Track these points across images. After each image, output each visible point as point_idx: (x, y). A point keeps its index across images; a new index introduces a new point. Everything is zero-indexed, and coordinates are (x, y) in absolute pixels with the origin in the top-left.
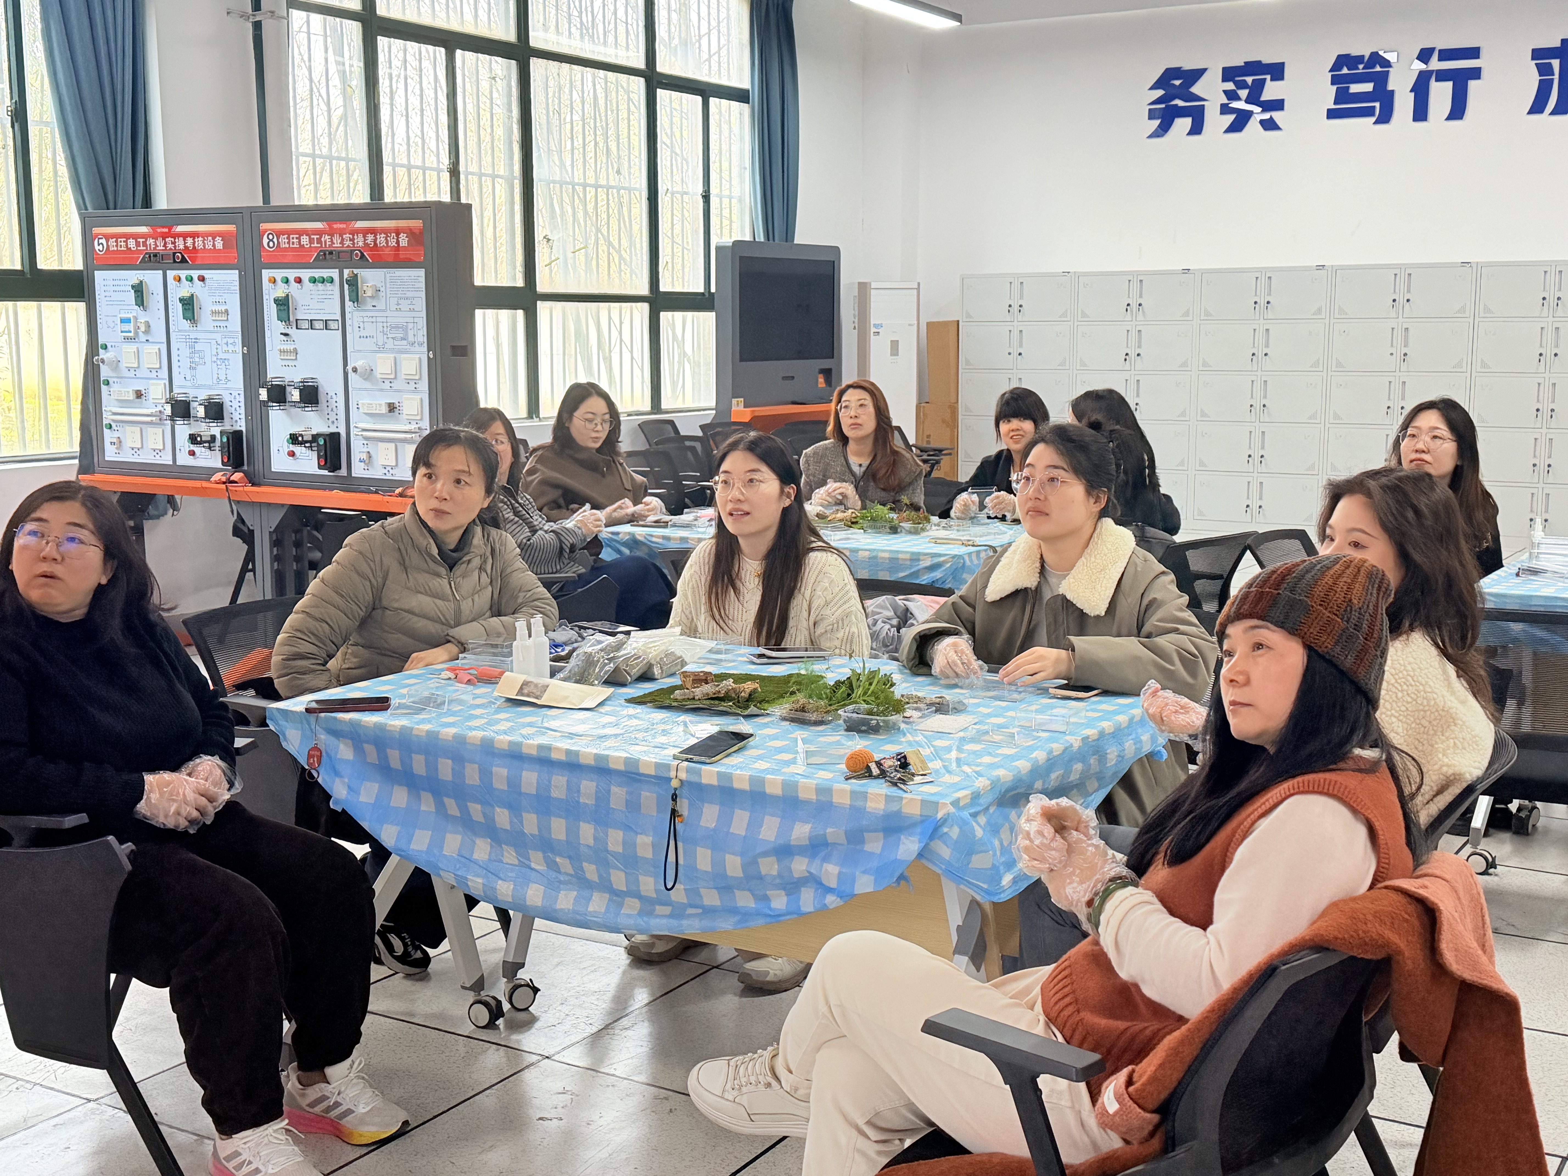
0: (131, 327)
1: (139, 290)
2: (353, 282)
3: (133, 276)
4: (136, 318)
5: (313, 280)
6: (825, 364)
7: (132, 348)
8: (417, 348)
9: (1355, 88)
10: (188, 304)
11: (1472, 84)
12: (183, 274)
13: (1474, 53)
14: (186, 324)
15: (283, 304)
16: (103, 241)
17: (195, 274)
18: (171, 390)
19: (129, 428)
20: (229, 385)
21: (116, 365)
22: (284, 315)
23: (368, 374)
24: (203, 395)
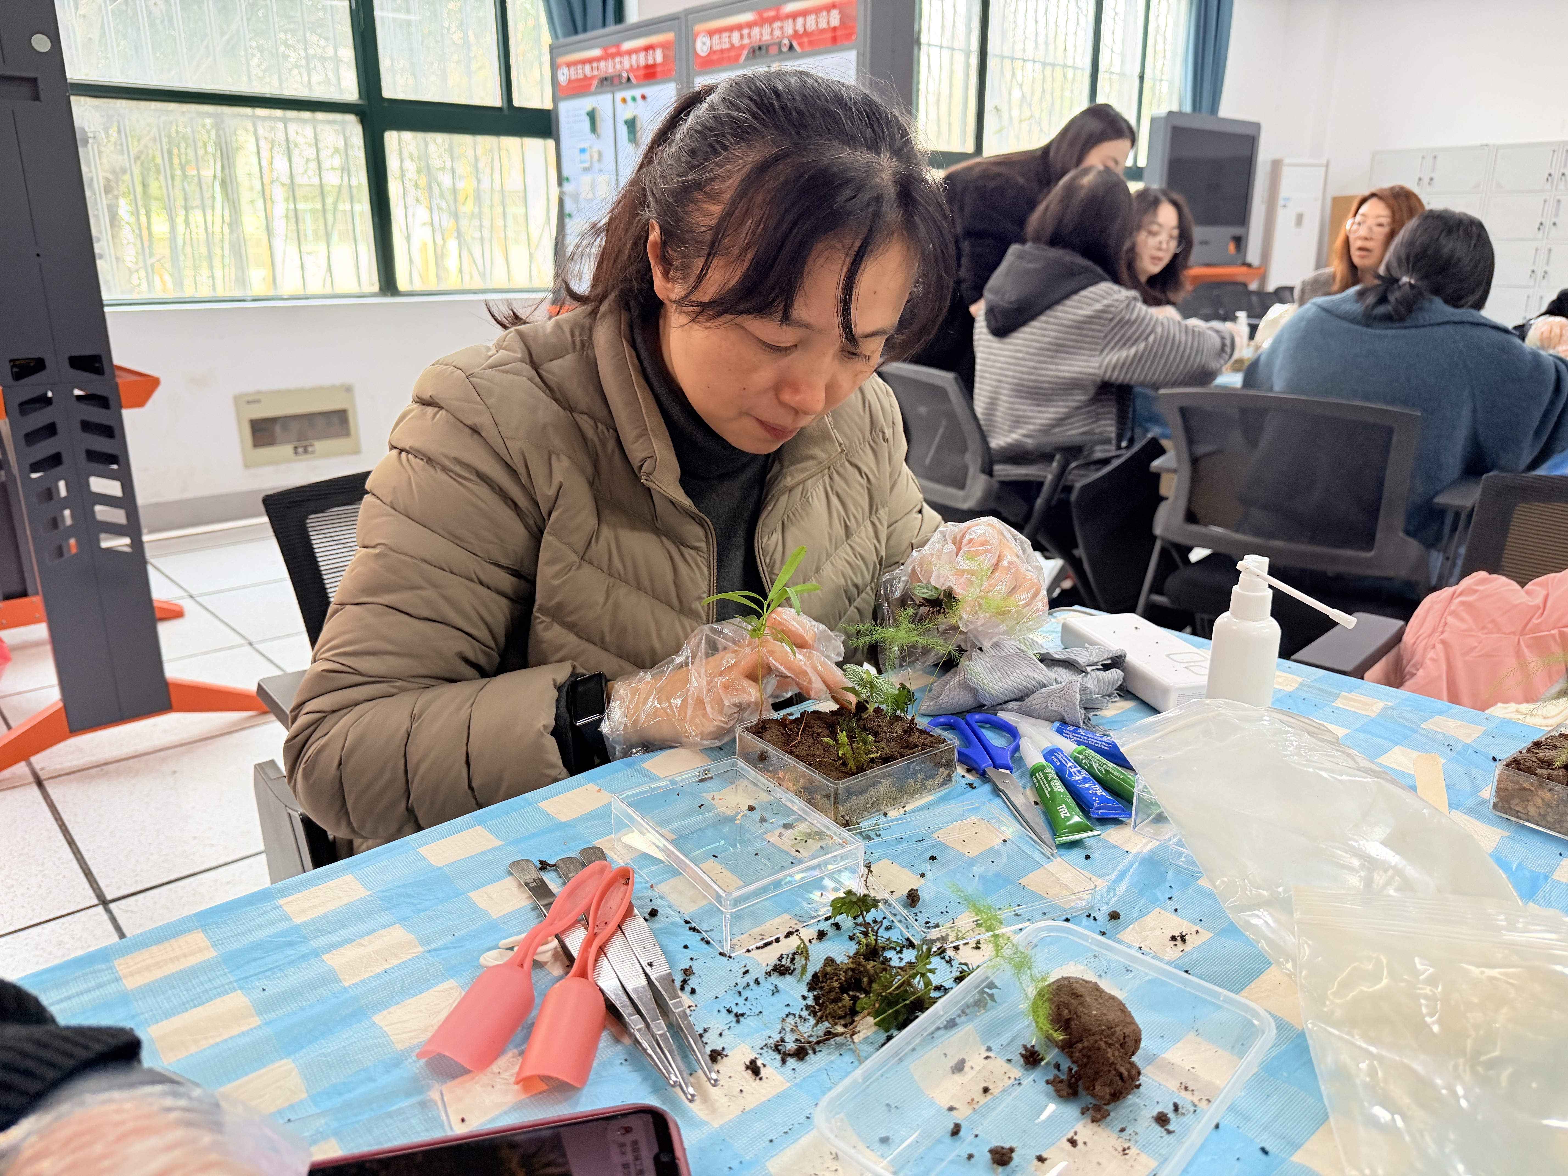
0: (586, 156)
1: (592, 116)
3: (587, 103)
4: (591, 147)
6: (1237, 231)
7: (586, 179)
10: (632, 125)
12: (628, 94)
14: (630, 149)
16: (566, 70)
17: (638, 93)
21: (576, 197)
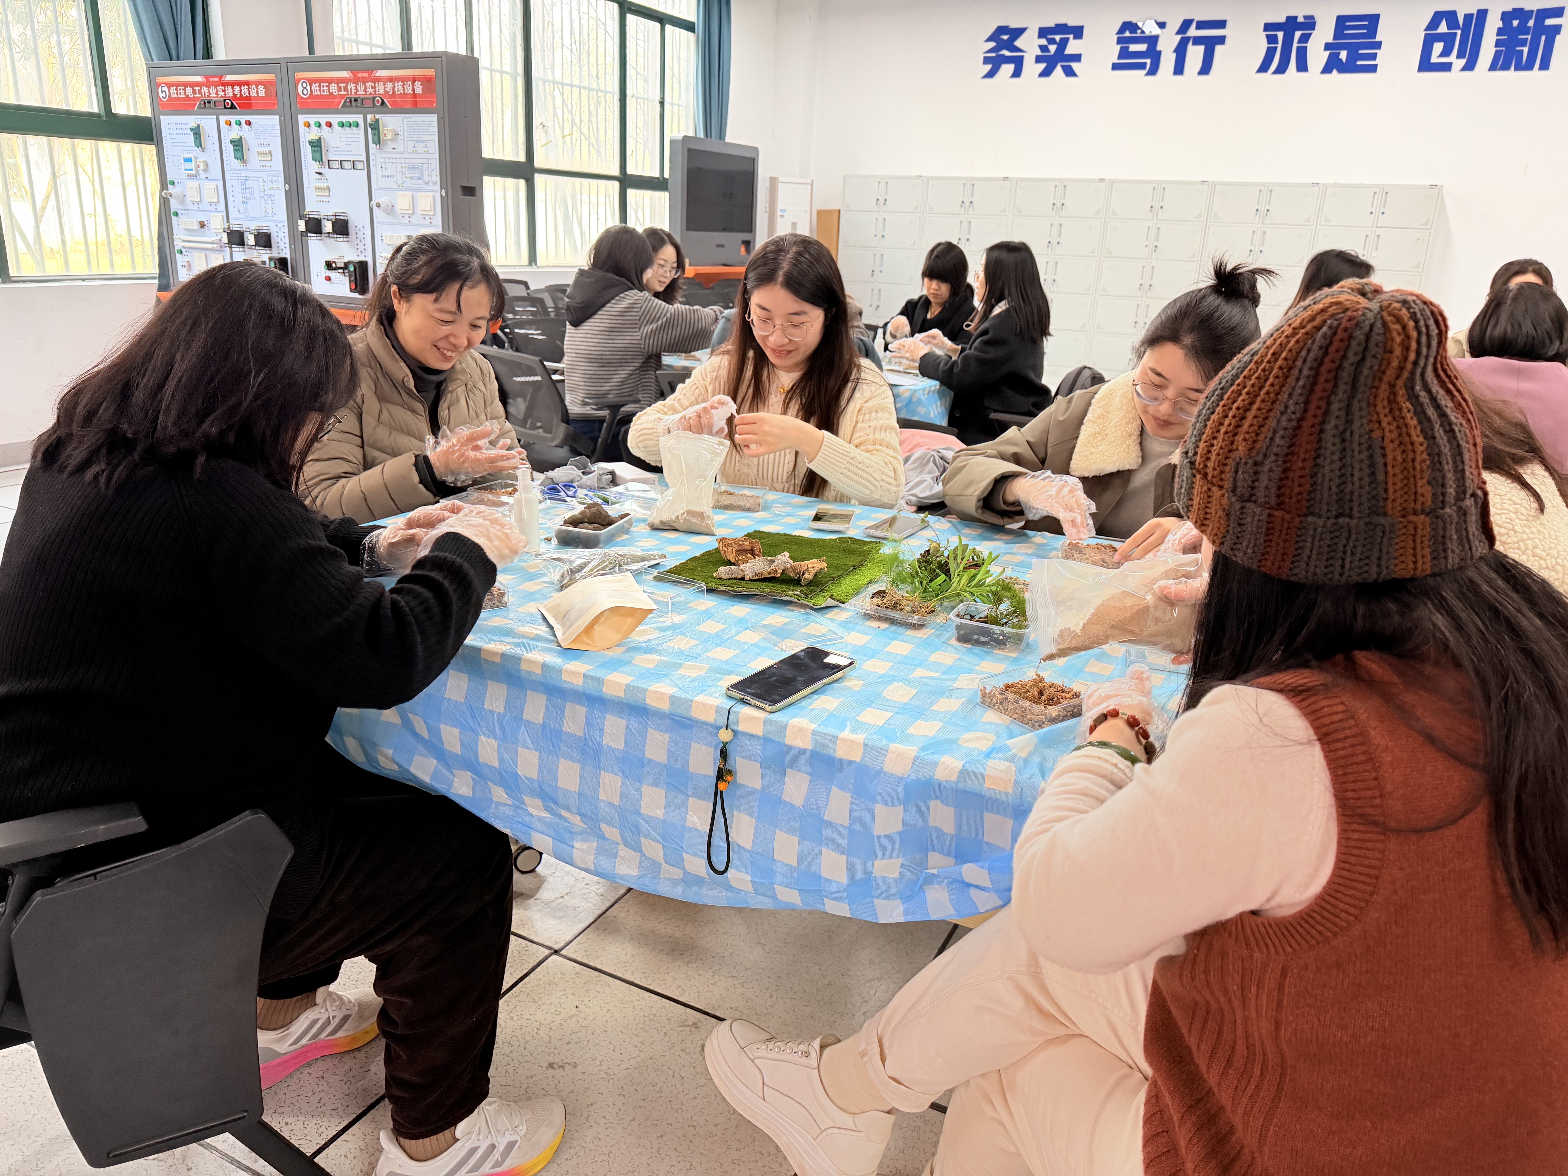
0: (192, 165)
1: (197, 132)
2: (375, 126)
3: (192, 121)
4: (196, 158)
5: (342, 125)
6: (746, 236)
7: (193, 184)
8: (431, 187)
9: (1134, 48)
10: (238, 144)
11: (1218, 48)
12: (233, 118)
13: (1222, 24)
14: (237, 164)
15: (316, 145)
16: (166, 89)
17: (243, 118)
18: (228, 221)
19: (196, 254)
20: (275, 218)
21: (182, 199)
22: (318, 155)
23: (390, 210)
24: (253, 226)
